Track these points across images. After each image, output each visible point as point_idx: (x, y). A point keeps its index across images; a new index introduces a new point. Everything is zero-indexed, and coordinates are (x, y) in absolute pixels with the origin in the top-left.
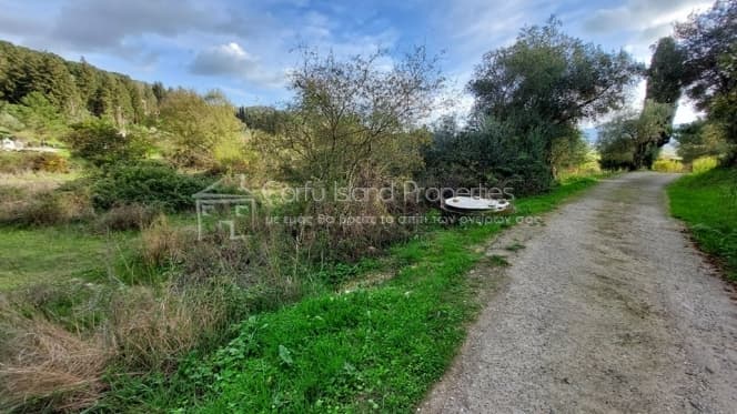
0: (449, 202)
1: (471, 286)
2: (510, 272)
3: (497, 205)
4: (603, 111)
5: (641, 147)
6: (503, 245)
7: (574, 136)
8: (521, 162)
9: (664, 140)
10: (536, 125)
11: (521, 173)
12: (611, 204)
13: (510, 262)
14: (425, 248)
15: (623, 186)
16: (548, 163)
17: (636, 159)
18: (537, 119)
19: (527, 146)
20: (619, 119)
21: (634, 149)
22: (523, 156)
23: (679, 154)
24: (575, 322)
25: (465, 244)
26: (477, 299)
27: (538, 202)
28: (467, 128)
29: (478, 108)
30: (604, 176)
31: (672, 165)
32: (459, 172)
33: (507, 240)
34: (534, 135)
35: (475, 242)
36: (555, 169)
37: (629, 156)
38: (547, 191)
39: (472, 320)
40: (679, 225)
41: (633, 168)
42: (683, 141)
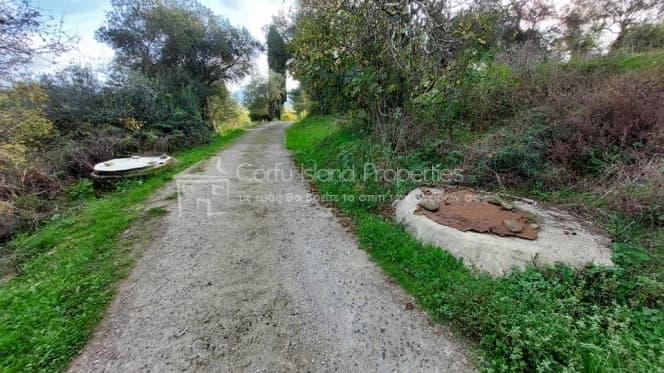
0: (99, 167)
1: (124, 245)
2: (168, 218)
3: (158, 161)
4: (241, 75)
5: (271, 104)
6: (163, 197)
7: (222, 94)
8: (178, 118)
9: (284, 99)
10: (187, 83)
11: (180, 128)
12: (253, 146)
13: (168, 209)
14: (69, 226)
15: (263, 132)
16: (208, 118)
17: (271, 112)
18: (188, 77)
19: (182, 103)
20: (255, 83)
21: (267, 106)
22: (180, 112)
23: (295, 109)
24: (221, 238)
25: (124, 206)
26: (131, 256)
27: (200, 153)
28: (110, 83)
29: (120, 61)
30: (253, 127)
31: (291, 116)
32: (110, 133)
33: (168, 191)
34: (187, 93)
35: (135, 201)
36: (214, 123)
37: (266, 111)
38: (207, 143)
39: (122, 277)
40: (289, 153)
41: (270, 120)
42: (295, 100)
